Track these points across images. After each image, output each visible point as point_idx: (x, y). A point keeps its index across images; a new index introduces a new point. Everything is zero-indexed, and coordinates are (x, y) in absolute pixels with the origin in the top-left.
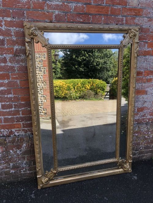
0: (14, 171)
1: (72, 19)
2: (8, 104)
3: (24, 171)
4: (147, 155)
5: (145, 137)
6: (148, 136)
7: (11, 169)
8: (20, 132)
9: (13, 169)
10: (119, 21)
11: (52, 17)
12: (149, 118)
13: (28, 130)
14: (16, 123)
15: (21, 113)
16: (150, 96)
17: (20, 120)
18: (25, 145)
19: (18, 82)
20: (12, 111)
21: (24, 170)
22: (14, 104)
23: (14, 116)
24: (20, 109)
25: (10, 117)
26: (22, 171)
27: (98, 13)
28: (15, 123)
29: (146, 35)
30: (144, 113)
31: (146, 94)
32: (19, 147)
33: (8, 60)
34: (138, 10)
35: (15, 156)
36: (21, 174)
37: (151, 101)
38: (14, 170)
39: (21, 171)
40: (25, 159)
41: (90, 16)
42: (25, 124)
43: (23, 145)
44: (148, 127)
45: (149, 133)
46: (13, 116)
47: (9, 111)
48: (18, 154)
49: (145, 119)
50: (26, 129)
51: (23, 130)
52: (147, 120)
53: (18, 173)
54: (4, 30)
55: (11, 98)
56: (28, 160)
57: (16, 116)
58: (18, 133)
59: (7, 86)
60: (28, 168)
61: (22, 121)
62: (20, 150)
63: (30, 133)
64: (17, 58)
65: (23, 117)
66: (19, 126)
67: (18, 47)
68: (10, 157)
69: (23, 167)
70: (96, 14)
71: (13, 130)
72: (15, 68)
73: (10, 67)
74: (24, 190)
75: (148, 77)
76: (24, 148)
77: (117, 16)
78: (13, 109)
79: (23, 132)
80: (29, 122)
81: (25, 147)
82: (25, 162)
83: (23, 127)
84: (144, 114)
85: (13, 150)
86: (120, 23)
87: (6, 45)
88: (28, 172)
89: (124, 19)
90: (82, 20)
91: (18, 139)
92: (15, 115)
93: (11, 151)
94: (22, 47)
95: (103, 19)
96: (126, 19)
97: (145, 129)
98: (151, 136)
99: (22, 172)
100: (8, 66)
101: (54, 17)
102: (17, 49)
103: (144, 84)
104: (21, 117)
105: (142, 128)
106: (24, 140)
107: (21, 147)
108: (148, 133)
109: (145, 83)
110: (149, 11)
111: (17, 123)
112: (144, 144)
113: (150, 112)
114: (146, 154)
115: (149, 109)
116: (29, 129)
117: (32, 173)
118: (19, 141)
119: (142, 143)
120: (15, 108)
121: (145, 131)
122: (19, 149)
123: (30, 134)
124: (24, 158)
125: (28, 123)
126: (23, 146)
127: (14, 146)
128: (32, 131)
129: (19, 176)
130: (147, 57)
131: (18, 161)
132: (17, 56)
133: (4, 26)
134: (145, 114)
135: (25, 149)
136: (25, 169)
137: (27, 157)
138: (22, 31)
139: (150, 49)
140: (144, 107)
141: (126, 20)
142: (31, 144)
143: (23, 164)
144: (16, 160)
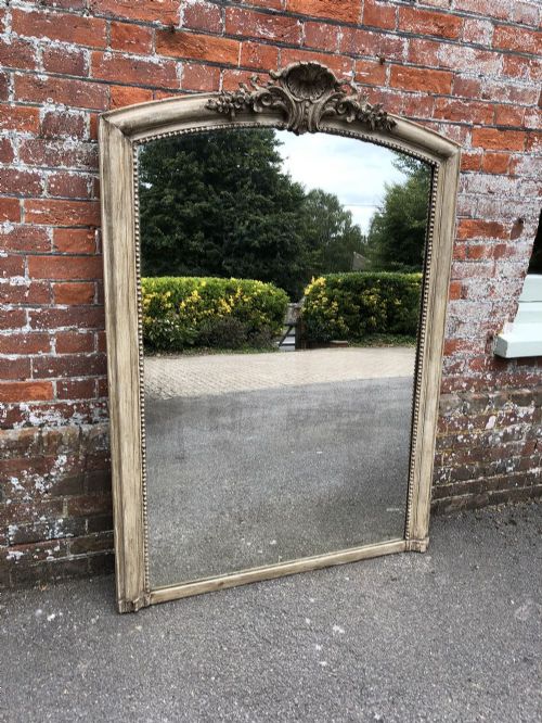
0: (19, 554)
1: (240, 28)
2: (11, 311)
3: (56, 555)
4: (458, 501)
5: (455, 438)
6: (466, 437)
7: (11, 546)
8: (47, 412)
9: (18, 547)
10: (388, 50)
11: (174, 12)
12: (470, 379)
13: (75, 407)
14: (36, 380)
15: (53, 343)
16: (474, 304)
17: (50, 371)
18: (63, 459)
19: (50, 232)
20: (20, 337)
21: (57, 549)
22: (30, 309)
23: (30, 356)
24: (51, 331)
25: (13, 357)
26: (49, 552)
27: (324, 15)
28: (31, 380)
29: (467, 105)
30: (455, 359)
31: (463, 298)
32: (42, 466)
33: (16, 152)
34: (448, 20)
35: (28, 498)
36: (46, 564)
37: (475, 321)
38: (20, 550)
39: (47, 555)
40: (61, 510)
41: (299, 23)
42: (65, 386)
43: (56, 459)
44: (465, 407)
45: (470, 426)
46: (24, 356)
47: (14, 337)
48: (38, 490)
49: (457, 379)
50: (69, 402)
52: (464, 385)
53: (36, 560)
54: (9, 43)
55: (22, 288)
56: (70, 512)
57: (36, 356)
58: (39, 416)
59: (9, 245)
60: (69, 543)
61: (55, 375)
62: (46, 478)
63: (81, 417)
64: (50, 146)
65: (62, 360)
66: (45, 393)
67: (52, 106)
68: (9, 501)
69: (53, 539)
70: (319, 20)
71: (23, 406)
72: (42, 183)
73: (24, 175)
74: (57, 618)
75: (472, 242)
76: (62, 469)
77: (385, 33)
78: (27, 329)
79: (58, 414)
80: (80, 379)
81: (64, 466)
82: (61, 521)
83: (59, 397)
84: (453, 363)
85: (21, 477)
86: (392, 56)
87: (11, 98)
88: (71, 557)
89: (406, 45)
90: (272, 36)
91: (40, 437)
92: (31, 353)
93: (14, 481)
94: (67, 109)
95: (340, 36)
96: (411, 44)
97: (457, 411)
98: (476, 437)
99: (50, 558)
100: (16, 172)
101: (182, 12)
102: (49, 113)
103: (457, 265)
104: (52, 358)
105: (448, 408)
106: (61, 443)
107: (51, 466)
108: (466, 426)
109: (461, 261)
110: (480, 25)
111: (39, 380)
112: (453, 461)
113: (474, 358)
114: (456, 497)
115: (470, 348)
116: (78, 405)
117: (83, 561)
118: (45, 445)
119: (446, 459)
120: (33, 325)
121: (455, 419)
122: (41, 475)
123: (84, 419)
124: (58, 507)
125: (76, 382)
126: (58, 462)
127: (26, 463)
128: (89, 409)
129: (39, 570)
130: (471, 175)
131: (37, 518)
132: (49, 138)
133: (8, 29)
134: (458, 365)
135: (66, 476)
136: (61, 545)
137: (69, 501)
138: (70, 52)
139: (479, 151)
140: (456, 340)
141: (412, 50)
142: (86, 456)
143: (54, 529)
144: (31, 513)
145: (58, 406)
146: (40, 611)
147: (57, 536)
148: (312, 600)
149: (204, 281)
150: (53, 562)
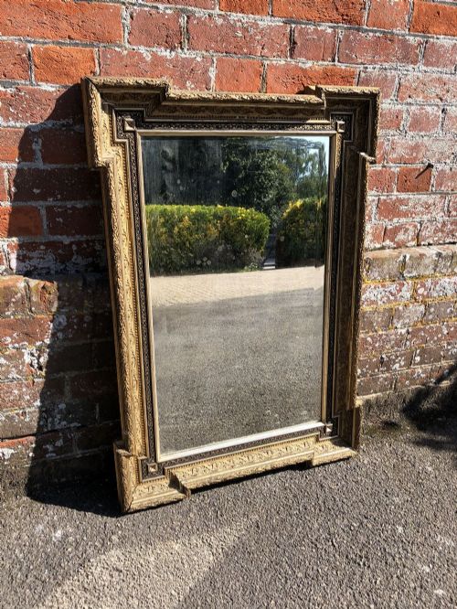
0: (9, 452)
8: (35, 254)
9: (6, 442)
13: (74, 248)
15: (38, 148)
17: (37, 191)
18: (61, 319)
21: (59, 443)
23: (3, 164)
26: (50, 447)
32: (32, 331)
35: (14, 374)
36: (45, 463)
38: (9, 447)
39: (46, 451)
40: (62, 392)
42: (59, 215)
50: (66, 240)
51: (49, 245)
53: (31, 459)
56: (75, 394)
57: (14, 165)
58: (23, 259)
60: (76, 436)
61: (43, 197)
62: (40, 348)
63: (85, 262)
65: (51, 173)
66: (31, 223)
69: (53, 429)
74: (66, 536)
76: (60, 335)
79: (50, 257)
80: (79, 205)
81: (64, 331)
82: (62, 406)
83: (53, 231)
85: (3, 347)
88: (78, 453)
99: (51, 456)
104: (37, 170)
107: (44, 330)
116: (79, 244)
122: (32, 342)
124: (58, 386)
125: (73, 208)
127: (9, 327)
135: (66, 344)
136: (65, 438)
137: (73, 380)
142: (94, 315)
143: (53, 417)
144: (21, 397)
145: (50, 245)
146: (41, 527)
147: (57, 427)
148: (397, 500)
149: (194, 209)
150: (54, 461)
